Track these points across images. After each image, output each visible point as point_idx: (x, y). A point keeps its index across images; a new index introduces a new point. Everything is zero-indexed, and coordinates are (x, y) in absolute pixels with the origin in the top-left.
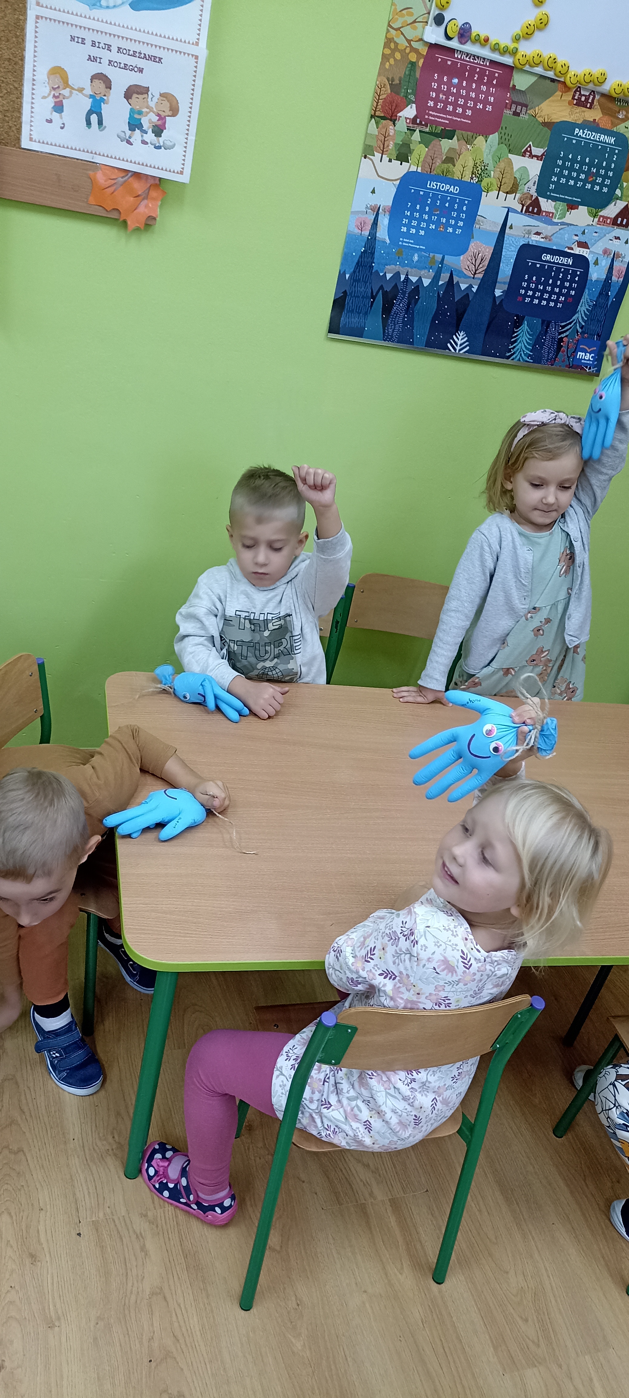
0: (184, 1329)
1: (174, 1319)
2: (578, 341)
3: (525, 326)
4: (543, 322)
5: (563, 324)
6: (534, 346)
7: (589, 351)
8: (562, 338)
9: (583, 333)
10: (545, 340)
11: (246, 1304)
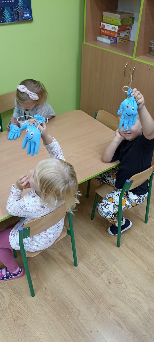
0: (20, 309)
1: (17, 308)
2: (23, 11)
3: (6, 11)
4: (10, 7)
5: (17, 7)
6: (11, 16)
7: (27, 13)
8: (18, 11)
9: (23, 8)
10: (13, 13)
11: (33, 295)
